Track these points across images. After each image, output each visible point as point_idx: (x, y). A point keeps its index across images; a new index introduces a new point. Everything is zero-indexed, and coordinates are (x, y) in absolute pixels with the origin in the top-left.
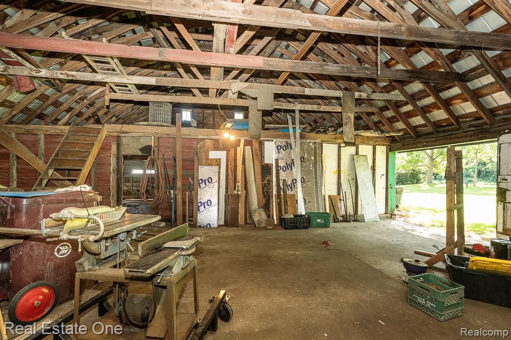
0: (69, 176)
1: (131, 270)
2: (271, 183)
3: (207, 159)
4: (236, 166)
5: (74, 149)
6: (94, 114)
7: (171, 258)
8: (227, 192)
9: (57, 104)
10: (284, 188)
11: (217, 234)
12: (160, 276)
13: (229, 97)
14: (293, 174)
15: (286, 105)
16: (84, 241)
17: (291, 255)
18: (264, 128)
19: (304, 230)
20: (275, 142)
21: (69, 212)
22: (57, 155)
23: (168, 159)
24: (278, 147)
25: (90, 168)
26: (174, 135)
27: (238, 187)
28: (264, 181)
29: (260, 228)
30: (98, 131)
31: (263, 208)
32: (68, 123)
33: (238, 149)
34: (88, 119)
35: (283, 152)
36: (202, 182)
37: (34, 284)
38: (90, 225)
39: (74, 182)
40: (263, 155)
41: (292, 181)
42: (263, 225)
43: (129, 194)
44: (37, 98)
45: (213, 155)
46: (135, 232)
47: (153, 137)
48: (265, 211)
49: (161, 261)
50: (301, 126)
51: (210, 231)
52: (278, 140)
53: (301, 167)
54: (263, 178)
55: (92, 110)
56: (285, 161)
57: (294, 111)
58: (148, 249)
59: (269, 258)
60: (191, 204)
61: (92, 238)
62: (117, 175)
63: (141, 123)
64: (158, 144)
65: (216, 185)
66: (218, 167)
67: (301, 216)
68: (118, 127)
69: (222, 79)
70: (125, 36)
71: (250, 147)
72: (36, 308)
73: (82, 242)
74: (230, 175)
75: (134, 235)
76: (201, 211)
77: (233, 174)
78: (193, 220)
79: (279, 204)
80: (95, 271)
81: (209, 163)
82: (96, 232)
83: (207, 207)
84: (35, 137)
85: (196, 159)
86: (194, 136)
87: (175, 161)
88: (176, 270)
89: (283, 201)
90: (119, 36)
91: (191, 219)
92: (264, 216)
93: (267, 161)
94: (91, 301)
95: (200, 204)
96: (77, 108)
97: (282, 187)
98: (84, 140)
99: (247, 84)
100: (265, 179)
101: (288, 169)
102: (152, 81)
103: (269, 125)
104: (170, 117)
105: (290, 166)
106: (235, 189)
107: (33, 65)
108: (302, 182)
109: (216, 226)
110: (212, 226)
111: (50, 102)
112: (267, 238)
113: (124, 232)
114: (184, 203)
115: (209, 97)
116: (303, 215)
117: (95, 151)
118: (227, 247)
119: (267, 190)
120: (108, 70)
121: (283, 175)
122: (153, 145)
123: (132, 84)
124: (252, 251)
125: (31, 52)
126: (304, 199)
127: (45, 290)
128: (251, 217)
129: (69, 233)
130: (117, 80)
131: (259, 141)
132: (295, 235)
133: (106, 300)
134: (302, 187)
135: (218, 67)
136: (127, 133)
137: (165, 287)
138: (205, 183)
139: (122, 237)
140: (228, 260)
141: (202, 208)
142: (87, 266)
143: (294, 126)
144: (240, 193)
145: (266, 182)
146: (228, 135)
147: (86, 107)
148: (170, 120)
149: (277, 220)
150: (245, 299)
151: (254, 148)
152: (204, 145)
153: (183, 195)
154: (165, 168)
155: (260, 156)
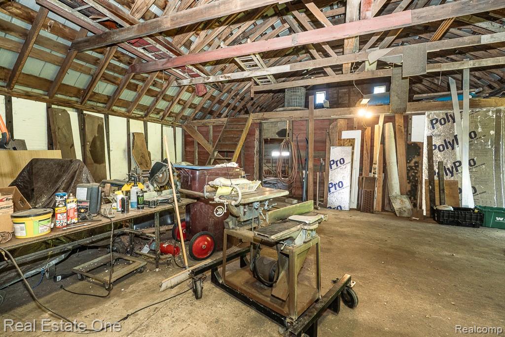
0: (227, 157)
1: (259, 233)
2: (420, 166)
3: (340, 139)
4: (372, 146)
5: (230, 136)
6: (244, 107)
7: (293, 229)
8: (361, 174)
9: (220, 102)
10: (440, 173)
11: (348, 218)
12: (283, 244)
13: (366, 70)
14: (455, 154)
15: (447, 65)
16: (228, 204)
17: (446, 256)
18: (411, 100)
19: (472, 229)
20: (428, 116)
21: (220, 181)
22: (219, 141)
23: (301, 141)
24: (432, 121)
25: (240, 150)
26: (306, 117)
27: (375, 169)
28: (409, 163)
29: (401, 218)
30: (246, 120)
31: (407, 194)
32: (227, 116)
33: (376, 127)
34: (240, 112)
35: (441, 127)
36: (334, 163)
37: (202, 232)
38: (233, 193)
39: (229, 161)
40: (409, 132)
41: (454, 163)
42: (406, 215)
43: (269, 173)
44: (209, 99)
45: (346, 135)
46: (267, 203)
47: (288, 121)
48: (410, 198)
49: (284, 230)
50: (472, 90)
51: (340, 213)
52: (433, 112)
53: (470, 145)
54: (408, 159)
55: (243, 103)
56: (443, 138)
57: (461, 72)
58: (274, 218)
59: (412, 254)
60: (322, 185)
61: (233, 203)
62: (259, 155)
63: (278, 109)
64: (293, 128)
65: (349, 166)
66: (351, 147)
67: (467, 210)
68: (261, 115)
69: (358, 51)
70: (266, 33)
71: (391, 123)
72: (204, 250)
73: (227, 205)
74: (365, 156)
75: (266, 206)
76: (332, 192)
77: (369, 154)
78: (323, 201)
79: (431, 192)
80: (236, 230)
81: (342, 143)
82: (236, 199)
83: (338, 188)
84: (207, 127)
85: (328, 141)
86: (326, 116)
87: (308, 143)
88: (299, 241)
89: (437, 189)
90: (261, 35)
91: (322, 199)
92: (408, 204)
93: (415, 138)
94: (235, 254)
95: (330, 186)
96: (233, 103)
97: (437, 171)
98: (236, 128)
99: (389, 50)
100: (411, 161)
101: (447, 148)
102: (286, 68)
103: (420, 95)
104: (303, 101)
105: (450, 144)
106: (371, 172)
107: (205, 75)
108: (470, 164)
109: (347, 209)
110: (343, 209)
111: (216, 100)
112: (411, 231)
113: (258, 201)
114: (315, 183)
115: (342, 74)
116: (470, 209)
117: (244, 136)
118: (358, 232)
119: (413, 174)
120: (253, 66)
121: (438, 156)
122: (288, 129)
123: (271, 75)
124: (389, 241)
125: (204, 64)
126: (474, 188)
127: (209, 239)
128: (390, 203)
129: (220, 197)
130: (259, 73)
131: (404, 116)
132: (456, 233)
133: (245, 256)
134: (471, 172)
135: (353, 37)
136: (267, 119)
137: (287, 256)
138: (337, 164)
139: (256, 205)
140: (357, 246)
141: (332, 189)
142: (231, 225)
143: (460, 92)
144: (376, 176)
145: (412, 164)
146: (364, 112)
147: (239, 101)
148: (303, 104)
149: (427, 210)
150: (375, 291)
151: (397, 124)
152: (336, 125)
153: (314, 175)
154: (298, 149)
155: (406, 133)
